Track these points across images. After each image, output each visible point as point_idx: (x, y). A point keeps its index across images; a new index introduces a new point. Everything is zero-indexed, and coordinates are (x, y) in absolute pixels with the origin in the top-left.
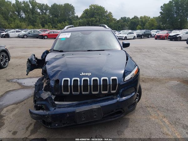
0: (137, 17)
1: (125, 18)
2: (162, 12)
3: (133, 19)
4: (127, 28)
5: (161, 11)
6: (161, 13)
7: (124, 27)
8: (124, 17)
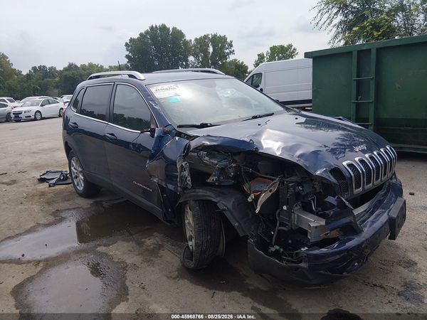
0: (76, 66)
1: (42, 68)
2: (130, 55)
3: (65, 69)
4: (56, 91)
5: (128, 53)
6: (127, 57)
7: (47, 89)
8: (40, 67)
